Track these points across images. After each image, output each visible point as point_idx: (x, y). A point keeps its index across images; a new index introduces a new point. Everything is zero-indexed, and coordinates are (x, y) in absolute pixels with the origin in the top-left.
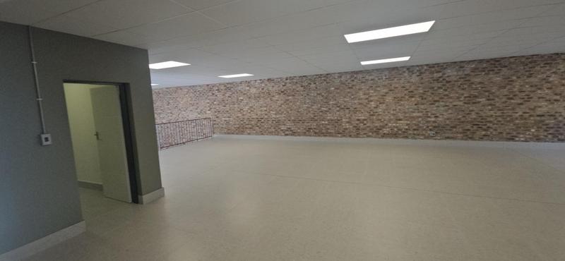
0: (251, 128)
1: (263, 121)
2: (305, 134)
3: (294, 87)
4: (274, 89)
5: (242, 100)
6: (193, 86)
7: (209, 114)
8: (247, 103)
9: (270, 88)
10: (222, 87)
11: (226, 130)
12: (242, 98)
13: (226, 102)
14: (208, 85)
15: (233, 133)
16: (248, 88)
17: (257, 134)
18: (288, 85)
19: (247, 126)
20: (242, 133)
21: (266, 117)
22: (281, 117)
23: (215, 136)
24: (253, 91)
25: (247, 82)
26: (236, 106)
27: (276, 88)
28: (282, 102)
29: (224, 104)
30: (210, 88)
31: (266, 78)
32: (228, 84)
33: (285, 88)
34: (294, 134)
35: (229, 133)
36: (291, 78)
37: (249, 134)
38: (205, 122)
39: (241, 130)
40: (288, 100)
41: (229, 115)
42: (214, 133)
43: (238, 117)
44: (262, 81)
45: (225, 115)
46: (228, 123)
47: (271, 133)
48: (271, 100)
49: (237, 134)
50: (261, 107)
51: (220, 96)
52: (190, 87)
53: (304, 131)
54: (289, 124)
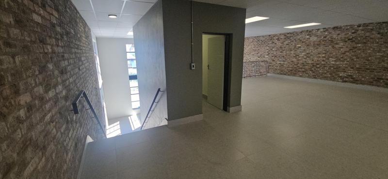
0: (303, 72)
1: (318, 66)
2: (370, 83)
3: (368, 34)
4: (340, 36)
5: (299, 47)
6: (258, 37)
7: (267, 58)
8: (305, 50)
9: (335, 36)
10: (282, 37)
11: (279, 71)
12: (300, 46)
13: (284, 49)
14: (270, 36)
15: (285, 74)
16: (308, 37)
17: (309, 77)
18: (359, 32)
19: (300, 70)
20: (295, 75)
21: (323, 63)
22: (343, 64)
23: (269, 74)
24: (314, 39)
25: (309, 31)
26: (292, 52)
27: (343, 35)
28: (348, 50)
29: (281, 51)
30: (271, 37)
31: (332, 26)
32: (288, 33)
33: (354, 35)
34: (355, 81)
35: (281, 74)
36: (365, 25)
37: (301, 76)
38: (262, 64)
39: (294, 72)
40: (356, 47)
41: (284, 60)
42: (268, 72)
43: (292, 61)
44: (326, 30)
45: (280, 59)
46: (282, 65)
47: (326, 78)
48: (333, 47)
49: (289, 75)
50: (319, 54)
51: (279, 44)
52: (255, 37)
53: (371, 80)
54: (350, 72)
